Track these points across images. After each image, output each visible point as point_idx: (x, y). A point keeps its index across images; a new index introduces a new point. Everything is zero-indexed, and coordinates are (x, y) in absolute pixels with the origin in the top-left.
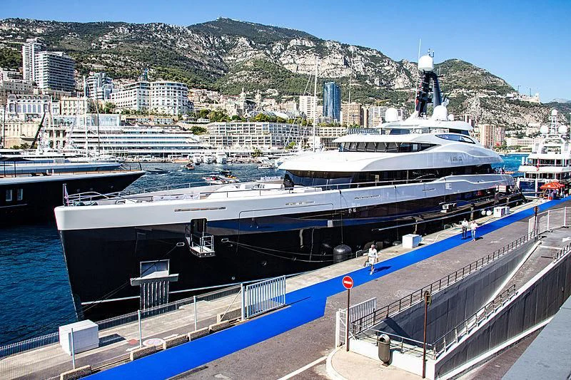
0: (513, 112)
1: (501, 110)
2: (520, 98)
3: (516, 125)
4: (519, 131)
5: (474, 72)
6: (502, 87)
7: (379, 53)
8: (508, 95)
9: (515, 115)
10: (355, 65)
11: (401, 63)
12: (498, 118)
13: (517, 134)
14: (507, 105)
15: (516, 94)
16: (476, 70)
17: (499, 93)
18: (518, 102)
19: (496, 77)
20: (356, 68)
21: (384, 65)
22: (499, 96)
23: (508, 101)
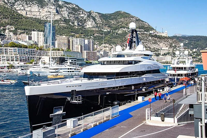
0: (153, 41)
1: (147, 40)
2: (157, 34)
3: (155, 49)
4: (157, 52)
5: (132, 19)
6: (147, 27)
7: (77, 6)
8: (151, 32)
9: (154, 43)
10: (63, 13)
11: (90, 13)
12: (145, 45)
13: (156, 54)
14: (150, 38)
15: (155, 31)
16: (132, 17)
17: (145, 31)
18: (156, 36)
19: (144, 22)
20: (63, 15)
21: (80, 14)
22: (146, 32)
23: (151, 35)
